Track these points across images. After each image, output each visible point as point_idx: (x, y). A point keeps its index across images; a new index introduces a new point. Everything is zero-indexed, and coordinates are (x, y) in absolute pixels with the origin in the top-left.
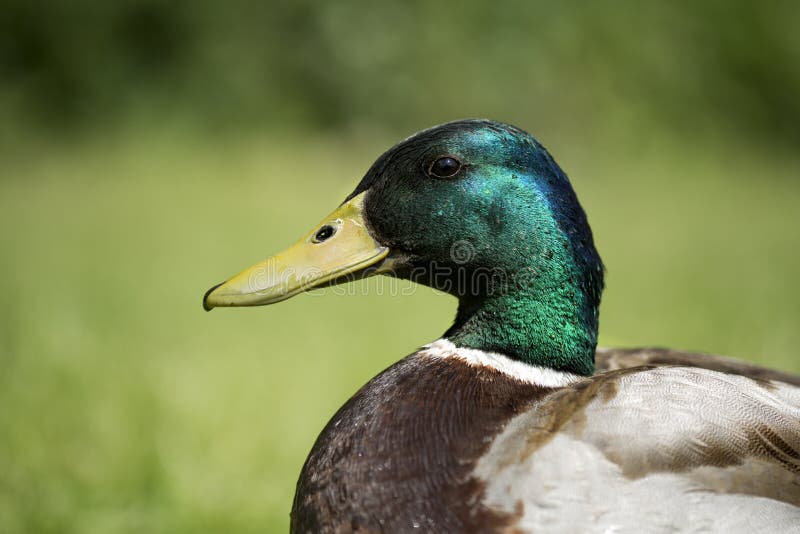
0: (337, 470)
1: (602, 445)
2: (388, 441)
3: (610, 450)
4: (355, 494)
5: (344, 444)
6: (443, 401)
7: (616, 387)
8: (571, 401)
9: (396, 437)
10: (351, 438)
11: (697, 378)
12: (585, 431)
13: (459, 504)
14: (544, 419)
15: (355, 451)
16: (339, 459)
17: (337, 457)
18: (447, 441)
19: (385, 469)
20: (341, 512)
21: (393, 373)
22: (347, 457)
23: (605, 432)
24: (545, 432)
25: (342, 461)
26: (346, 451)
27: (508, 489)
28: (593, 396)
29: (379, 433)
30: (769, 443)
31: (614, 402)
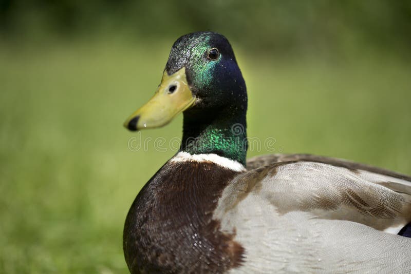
0: (143, 229)
1: (269, 197)
2: (166, 211)
3: (273, 199)
4: (155, 240)
5: (143, 216)
6: (188, 185)
7: (276, 171)
8: (254, 177)
9: (169, 208)
10: (146, 213)
11: (317, 167)
12: (261, 191)
13: (208, 234)
14: (243, 185)
15: (150, 219)
16: (143, 224)
17: (141, 224)
18: (195, 205)
19: (168, 225)
20: (149, 249)
21: (159, 176)
22: (146, 222)
23: (271, 191)
24: (244, 192)
25: (144, 225)
26: (146, 220)
27: (229, 222)
28: (266, 175)
29: (160, 208)
30: (352, 198)
31: (275, 177)
